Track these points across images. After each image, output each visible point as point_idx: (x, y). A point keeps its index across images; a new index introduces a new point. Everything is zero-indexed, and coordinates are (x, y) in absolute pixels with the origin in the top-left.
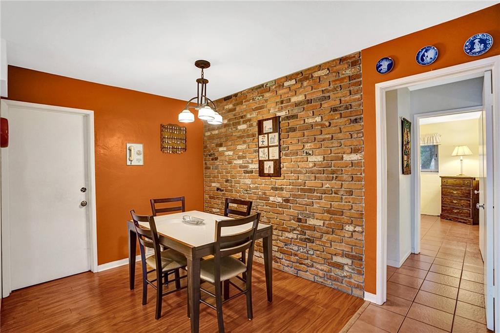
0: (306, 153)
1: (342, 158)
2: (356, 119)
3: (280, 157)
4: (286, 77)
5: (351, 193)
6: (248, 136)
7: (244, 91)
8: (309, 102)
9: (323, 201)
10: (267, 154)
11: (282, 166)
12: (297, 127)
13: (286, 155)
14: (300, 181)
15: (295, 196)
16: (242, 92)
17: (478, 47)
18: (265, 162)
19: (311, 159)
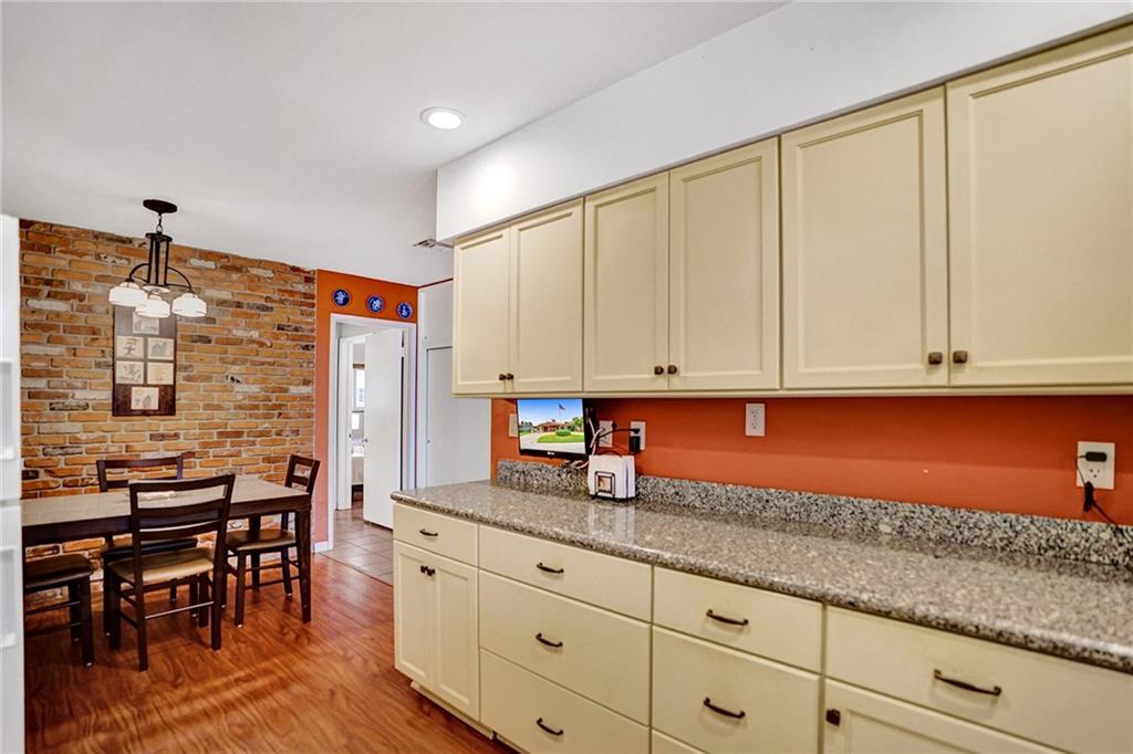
0: (232, 379)
1: (286, 391)
2: (307, 346)
3: (175, 382)
4: (195, 250)
5: (297, 432)
6: (75, 330)
7: (61, 226)
8: (239, 305)
9: (258, 446)
10: (142, 372)
11: (177, 397)
12: (215, 336)
13: (189, 379)
14: (216, 420)
15: (205, 445)
16: (52, 225)
17: (404, 313)
18: (134, 389)
19: (238, 387)
